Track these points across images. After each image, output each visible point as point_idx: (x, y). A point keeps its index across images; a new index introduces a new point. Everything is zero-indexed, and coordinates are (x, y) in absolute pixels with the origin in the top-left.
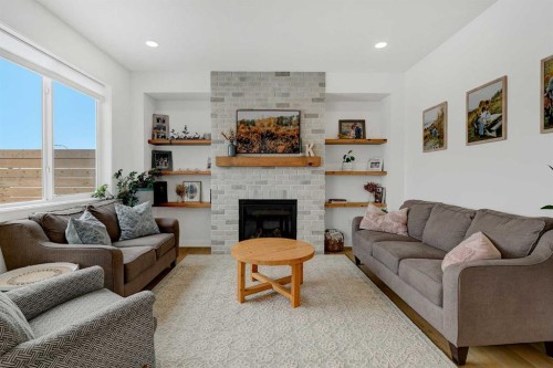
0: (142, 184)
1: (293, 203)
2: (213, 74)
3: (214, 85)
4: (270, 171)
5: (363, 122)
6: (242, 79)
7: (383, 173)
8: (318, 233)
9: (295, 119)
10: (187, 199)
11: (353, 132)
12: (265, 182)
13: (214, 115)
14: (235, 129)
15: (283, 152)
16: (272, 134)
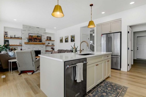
1: (40, 51)
3: (23, 27)
4: (36, 45)
6: (30, 27)
7: (54, 46)
9: (40, 36)
11: (49, 39)
15: (38, 42)
16: (36, 39)
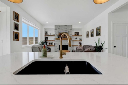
2: (55, 25)
3: (55, 27)
5: (78, 33)
6: (59, 26)
9: (68, 32)
10: (50, 45)
13: (55, 32)
14: (58, 34)
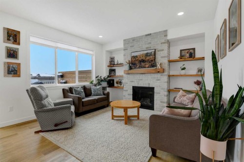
0: (105, 80)
1: (153, 88)
2: (124, 40)
3: (124, 44)
4: (143, 75)
5: (194, 49)
6: (133, 40)
8: (164, 102)
9: (153, 53)
10: (119, 85)
11: (188, 55)
12: (142, 80)
13: (124, 55)
14: (130, 60)
15: (148, 67)
16: (144, 60)
